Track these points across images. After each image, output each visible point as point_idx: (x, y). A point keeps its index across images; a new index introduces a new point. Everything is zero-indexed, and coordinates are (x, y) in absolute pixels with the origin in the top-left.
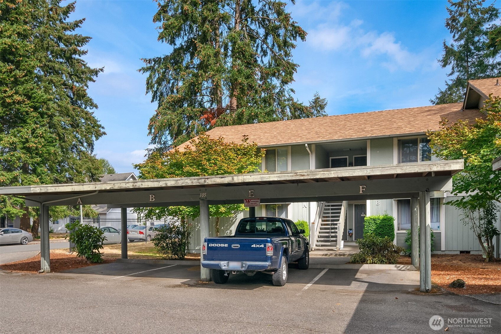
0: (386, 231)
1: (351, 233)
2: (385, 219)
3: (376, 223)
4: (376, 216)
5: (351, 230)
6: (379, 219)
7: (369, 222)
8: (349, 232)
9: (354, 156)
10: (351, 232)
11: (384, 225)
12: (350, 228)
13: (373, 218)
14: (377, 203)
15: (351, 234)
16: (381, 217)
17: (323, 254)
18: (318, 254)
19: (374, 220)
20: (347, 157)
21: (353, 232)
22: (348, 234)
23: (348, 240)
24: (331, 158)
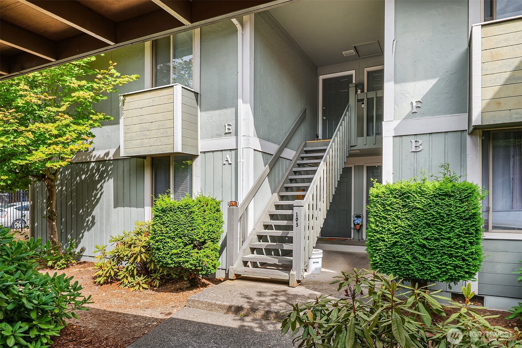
0: (449, 238)
1: (358, 224)
2: (447, 195)
3: (412, 209)
4: (412, 183)
5: (358, 217)
6: (422, 193)
7: (383, 205)
8: (354, 221)
9: (366, 69)
10: (358, 221)
11: (442, 217)
12: (358, 213)
13: (398, 187)
14: (414, 144)
15: (358, 227)
16: (431, 185)
17: (230, 307)
18: (215, 305)
19: (404, 195)
20: (353, 72)
21: (362, 222)
22: (353, 226)
23: (352, 237)
24: (321, 78)
